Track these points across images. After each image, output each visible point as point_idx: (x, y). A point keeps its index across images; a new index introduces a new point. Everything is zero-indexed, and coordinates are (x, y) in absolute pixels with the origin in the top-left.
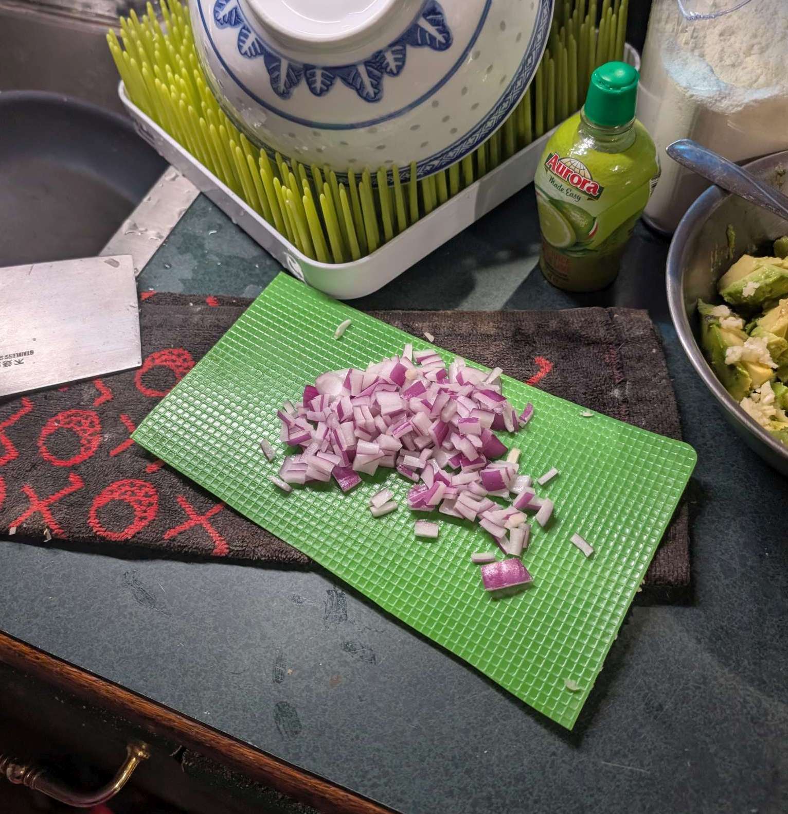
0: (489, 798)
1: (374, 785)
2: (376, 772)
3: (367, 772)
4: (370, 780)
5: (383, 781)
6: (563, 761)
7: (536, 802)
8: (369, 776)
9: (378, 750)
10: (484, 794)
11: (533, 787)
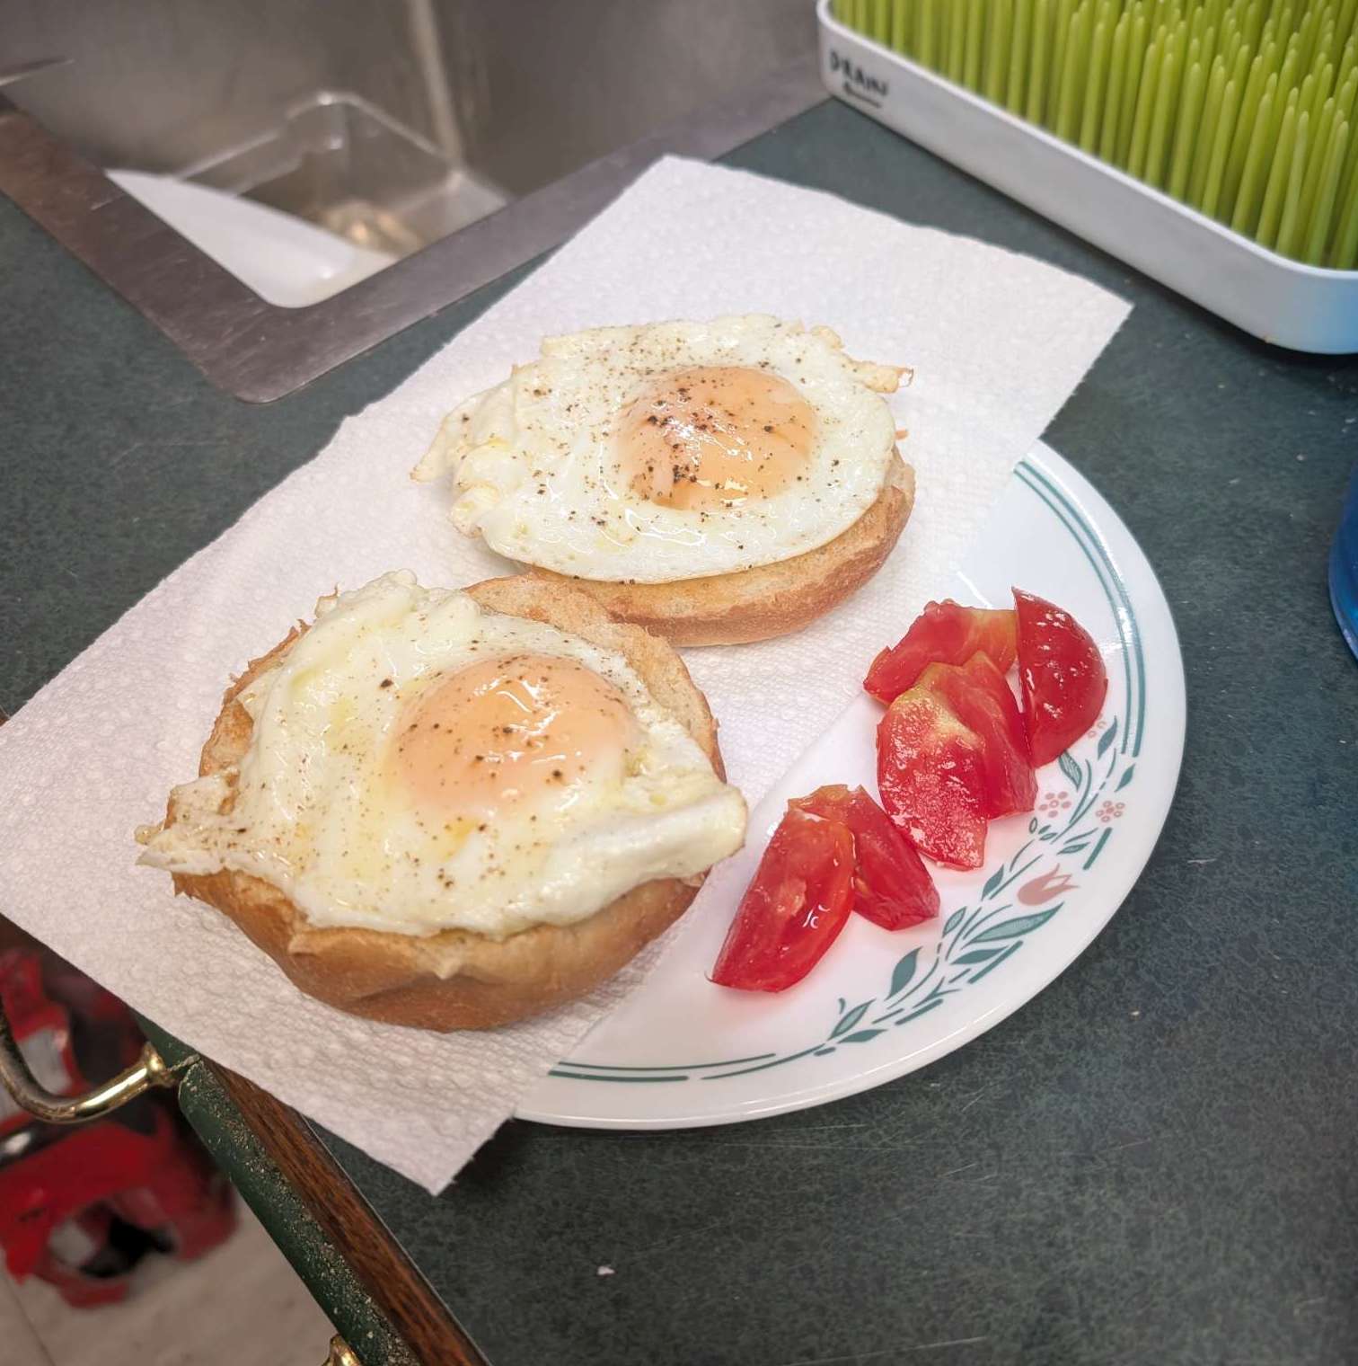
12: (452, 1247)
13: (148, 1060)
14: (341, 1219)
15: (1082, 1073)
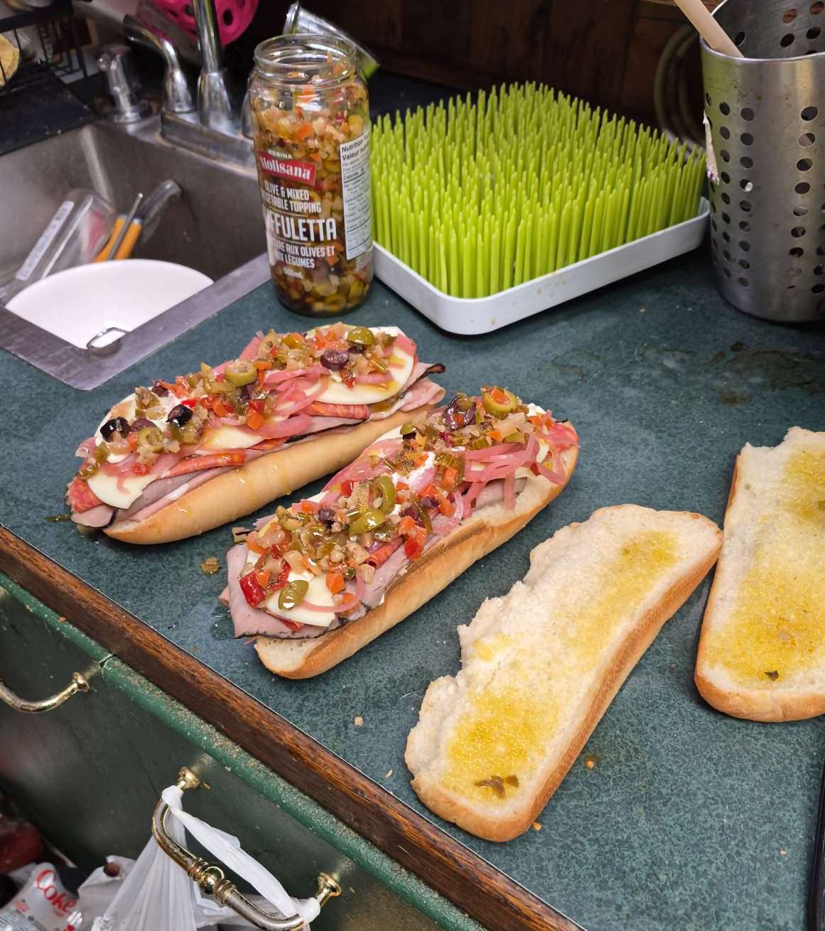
1: (235, 672)
3: (231, 663)
4: (231, 668)
5: (242, 670)
6: (386, 688)
8: (232, 665)
11: (354, 698)
12: (243, 673)
13: (76, 680)
14: (196, 674)
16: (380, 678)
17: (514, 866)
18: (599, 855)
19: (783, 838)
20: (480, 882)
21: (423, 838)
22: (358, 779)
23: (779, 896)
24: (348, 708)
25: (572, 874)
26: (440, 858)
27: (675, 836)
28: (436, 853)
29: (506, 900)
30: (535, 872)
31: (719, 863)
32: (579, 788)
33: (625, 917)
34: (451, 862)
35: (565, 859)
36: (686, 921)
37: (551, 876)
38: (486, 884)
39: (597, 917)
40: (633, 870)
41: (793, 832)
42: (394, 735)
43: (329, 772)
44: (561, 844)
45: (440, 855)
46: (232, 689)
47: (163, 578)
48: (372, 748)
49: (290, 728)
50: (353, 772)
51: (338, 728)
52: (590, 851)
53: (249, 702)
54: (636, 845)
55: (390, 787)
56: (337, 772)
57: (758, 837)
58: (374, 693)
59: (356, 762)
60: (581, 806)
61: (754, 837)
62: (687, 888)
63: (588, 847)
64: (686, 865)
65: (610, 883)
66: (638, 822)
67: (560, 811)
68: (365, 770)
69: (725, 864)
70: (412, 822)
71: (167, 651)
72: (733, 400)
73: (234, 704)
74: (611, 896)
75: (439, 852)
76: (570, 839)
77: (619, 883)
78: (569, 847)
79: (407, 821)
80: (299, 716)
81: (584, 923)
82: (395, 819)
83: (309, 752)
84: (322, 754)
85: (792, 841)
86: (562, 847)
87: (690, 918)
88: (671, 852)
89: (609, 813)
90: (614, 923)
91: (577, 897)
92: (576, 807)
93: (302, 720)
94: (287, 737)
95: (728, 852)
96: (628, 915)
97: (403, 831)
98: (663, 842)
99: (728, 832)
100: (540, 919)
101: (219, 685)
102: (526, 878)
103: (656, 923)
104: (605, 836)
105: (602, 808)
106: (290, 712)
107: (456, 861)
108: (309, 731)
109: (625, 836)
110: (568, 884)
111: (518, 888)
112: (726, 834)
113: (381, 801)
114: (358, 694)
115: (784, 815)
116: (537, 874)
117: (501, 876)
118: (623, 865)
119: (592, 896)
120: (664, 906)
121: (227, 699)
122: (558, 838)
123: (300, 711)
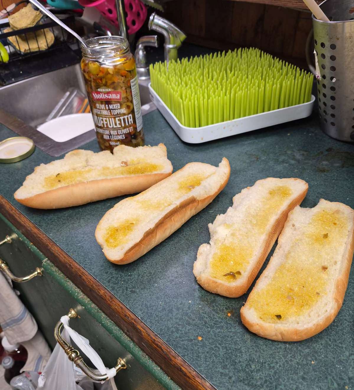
0: (117, 277)
1: (86, 264)
2: (89, 261)
3: (86, 261)
5: (90, 264)
6: (147, 276)
7: (131, 283)
8: (86, 262)
9: (93, 257)
10: (117, 276)
11: (133, 279)
12: (89, 265)
13: (37, 271)
14: (71, 264)
15: (189, 238)
16: (145, 271)
17: (186, 354)
18: (225, 354)
19: (314, 356)
20: (171, 360)
21: (150, 338)
22: (127, 311)
23: (307, 382)
24: (129, 282)
25: (212, 360)
26: (156, 348)
27: (262, 350)
28: (154, 345)
29: (181, 369)
30: (195, 358)
31: (281, 364)
32: (222, 324)
33: (232, 382)
34: (160, 350)
35: (210, 354)
36: (261, 387)
37: (202, 360)
38: (174, 361)
39: (219, 380)
40: (240, 362)
41: (319, 354)
42: (146, 295)
43: (116, 307)
44: (209, 347)
45: (156, 346)
46: (84, 271)
47: (67, 227)
48: (136, 299)
49: (104, 289)
50: (126, 308)
51: (123, 290)
52: (222, 352)
53: (90, 277)
54: (243, 351)
55: (139, 316)
56: (120, 308)
57: (302, 354)
58: (141, 278)
59: (127, 304)
60: (221, 332)
61: (300, 354)
62: (264, 372)
63: (221, 350)
64: (265, 363)
65: (228, 366)
66: (246, 341)
67: (212, 333)
68: (130, 308)
69: (284, 364)
70: (147, 331)
71: (62, 255)
72: (323, 171)
73: (84, 277)
74: (227, 372)
75: (155, 345)
76: (214, 345)
77: (232, 367)
78: (212, 349)
79: (144, 331)
80: (108, 284)
81: (213, 382)
82: (140, 330)
83: (110, 298)
84: (115, 300)
85: (318, 358)
86: (210, 349)
87: (263, 386)
88: (259, 356)
89: (234, 336)
90: (227, 384)
91: (212, 370)
92: (219, 332)
93: (109, 285)
94: (102, 292)
95: (286, 359)
96: (234, 382)
97: (142, 335)
98: (256, 351)
99: (288, 350)
100: (194, 379)
101: (79, 269)
102: (190, 360)
103: (246, 386)
104: (230, 346)
105: (231, 334)
106: (105, 282)
107: (162, 350)
108: (111, 290)
109: (239, 347)
110: (209, 365)
111: (186, 364)
112: (287, 351)
113: (135, 321)
114: (135, 277)
115: (316, 346)
116: (196, 359)
117: (180, 358)
118: (236, 360)
119: (219, 371)
120: (251, 379)
121: (82, 275)
122: (209, 344)
123: (109, 282)
